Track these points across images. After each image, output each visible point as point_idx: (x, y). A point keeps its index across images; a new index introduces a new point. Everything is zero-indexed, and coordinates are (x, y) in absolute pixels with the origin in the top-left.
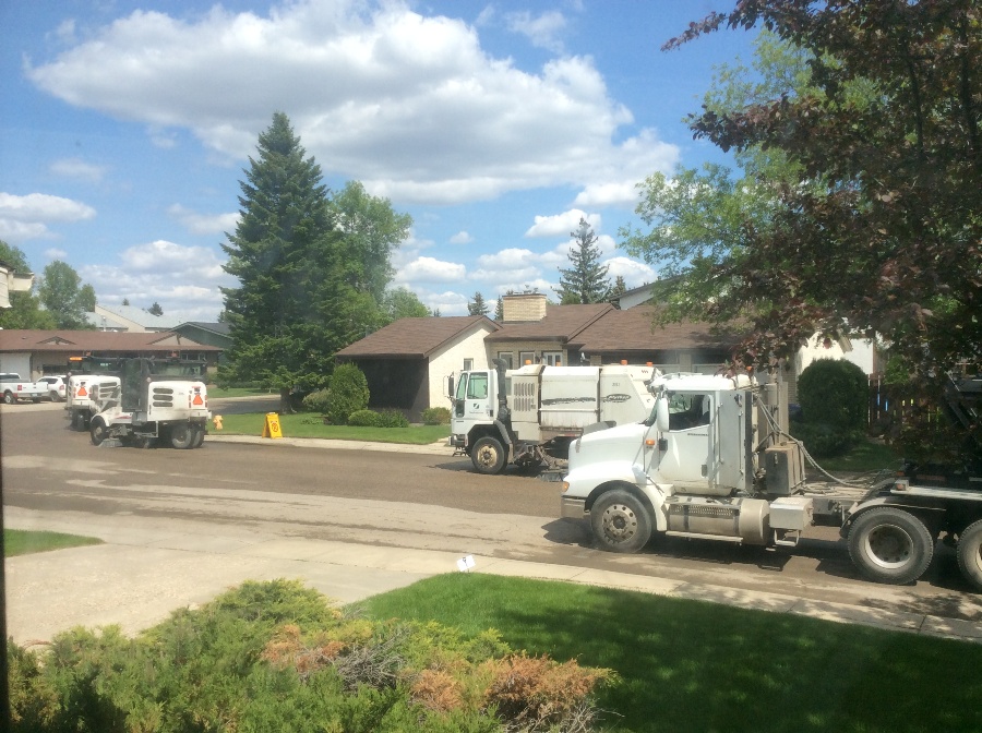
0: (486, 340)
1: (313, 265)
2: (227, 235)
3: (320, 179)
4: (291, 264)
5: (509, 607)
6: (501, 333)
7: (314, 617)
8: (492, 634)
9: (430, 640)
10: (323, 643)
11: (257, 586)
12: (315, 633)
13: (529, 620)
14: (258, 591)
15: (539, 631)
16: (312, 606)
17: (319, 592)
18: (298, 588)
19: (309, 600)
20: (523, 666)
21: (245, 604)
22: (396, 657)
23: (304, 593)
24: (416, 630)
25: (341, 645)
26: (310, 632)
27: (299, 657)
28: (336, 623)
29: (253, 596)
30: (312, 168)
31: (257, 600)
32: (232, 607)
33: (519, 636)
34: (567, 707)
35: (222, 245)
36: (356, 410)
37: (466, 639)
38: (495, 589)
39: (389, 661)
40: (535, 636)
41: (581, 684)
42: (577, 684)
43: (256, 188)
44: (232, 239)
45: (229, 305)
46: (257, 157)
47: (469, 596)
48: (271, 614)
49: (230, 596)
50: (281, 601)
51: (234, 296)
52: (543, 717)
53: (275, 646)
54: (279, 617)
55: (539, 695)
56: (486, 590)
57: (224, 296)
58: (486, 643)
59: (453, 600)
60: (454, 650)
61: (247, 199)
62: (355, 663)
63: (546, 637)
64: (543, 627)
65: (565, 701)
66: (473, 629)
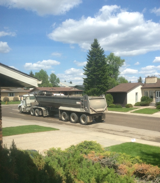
0: (141, 88)
1: (102, 72)
2: (84, 66)
3: (104, 53)
4: (97, 72)
5: (143, 151)
6: (145, 87)
7: (99, 149)
8: (138, 157)
9: (123, 157)
10: (100, 155)
11: (87, 142)
12: (98, 153)
13: (148, 155)
14: (87, 143)
15: (150, 158)
16: (98, 147)
17: (100, 144)
18: (95, 143)
19: (98, 146)
20: (144, 166)
21: (84, 145)
22: (115, 160)
23: (97, 144)
24: (120, 155)
25: (103, 157)
26: (97, 153)
27: (94, 158)
28: (103, 151)
29: (86, 144)
30: (102, 51)
31: (87, 145)
32: (82, 146)
33: (145, 158)
34: (154, 176)
35: (83, 69)
36: (110, 104)
37: (132, 157)
38: (140, 147)
39: (113, 161)
40: (149, 159)
41: (158, 171)
42: (157, 171)
43: (90, 56)
44: (85, 67)
45: (84, 81)
46: (90, 49)
47: (134, 148)
48: (90, 148)
49: (82, 143)
50: (92, 145)
51: (85, 80)
52: (148, 178)
53: (90, 155)
54: (91, 149)
55: (148, 173)
56: (138, 147)
57: (84, 80)
58: (136, 159)
59: (130, 148)
60: (129, 160)
61: (88, 59)
62: (106, 161)
63: (152, 159)
64: (151, 157)
65: (154, 175)
66: (134, 156)
